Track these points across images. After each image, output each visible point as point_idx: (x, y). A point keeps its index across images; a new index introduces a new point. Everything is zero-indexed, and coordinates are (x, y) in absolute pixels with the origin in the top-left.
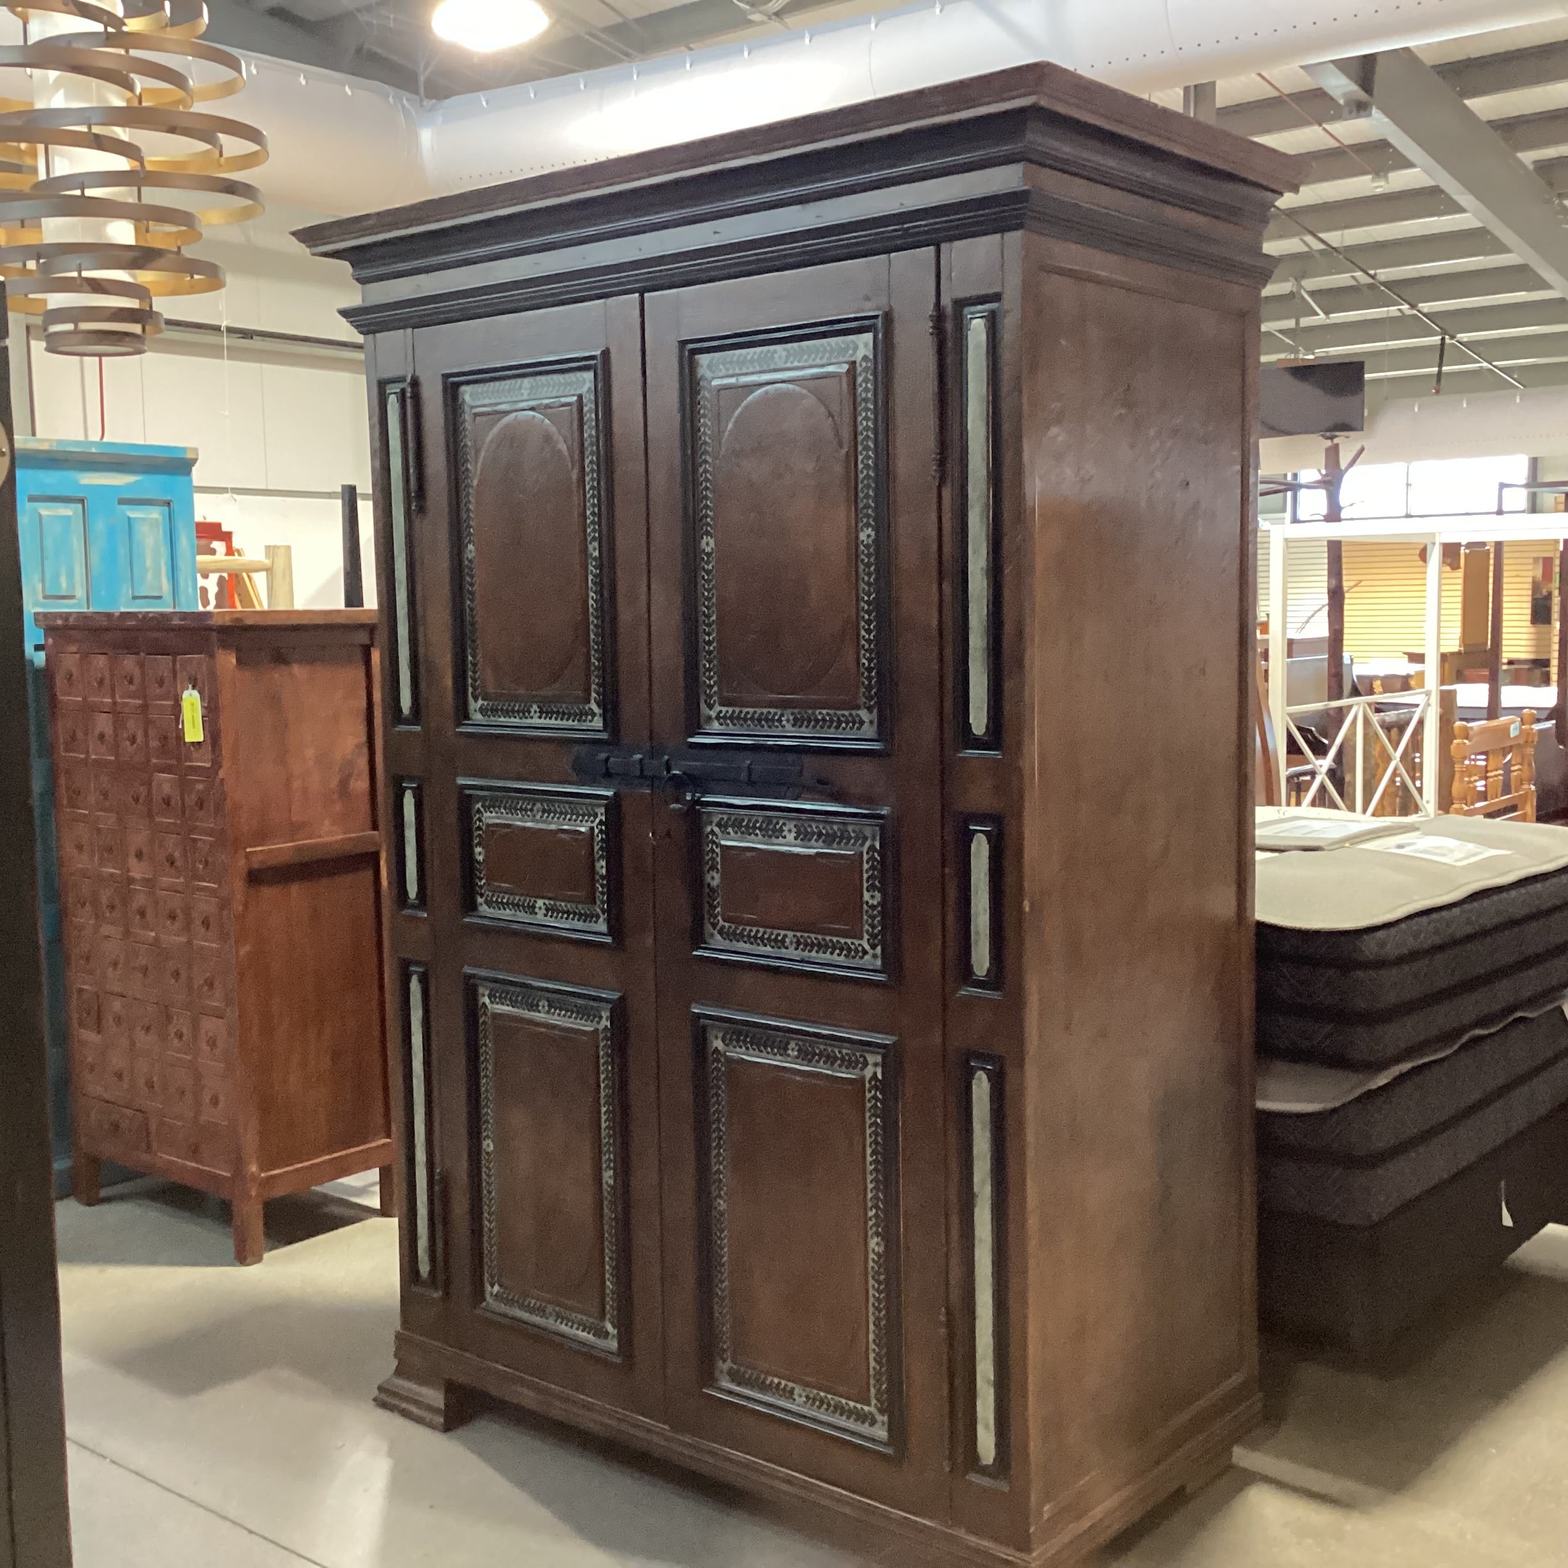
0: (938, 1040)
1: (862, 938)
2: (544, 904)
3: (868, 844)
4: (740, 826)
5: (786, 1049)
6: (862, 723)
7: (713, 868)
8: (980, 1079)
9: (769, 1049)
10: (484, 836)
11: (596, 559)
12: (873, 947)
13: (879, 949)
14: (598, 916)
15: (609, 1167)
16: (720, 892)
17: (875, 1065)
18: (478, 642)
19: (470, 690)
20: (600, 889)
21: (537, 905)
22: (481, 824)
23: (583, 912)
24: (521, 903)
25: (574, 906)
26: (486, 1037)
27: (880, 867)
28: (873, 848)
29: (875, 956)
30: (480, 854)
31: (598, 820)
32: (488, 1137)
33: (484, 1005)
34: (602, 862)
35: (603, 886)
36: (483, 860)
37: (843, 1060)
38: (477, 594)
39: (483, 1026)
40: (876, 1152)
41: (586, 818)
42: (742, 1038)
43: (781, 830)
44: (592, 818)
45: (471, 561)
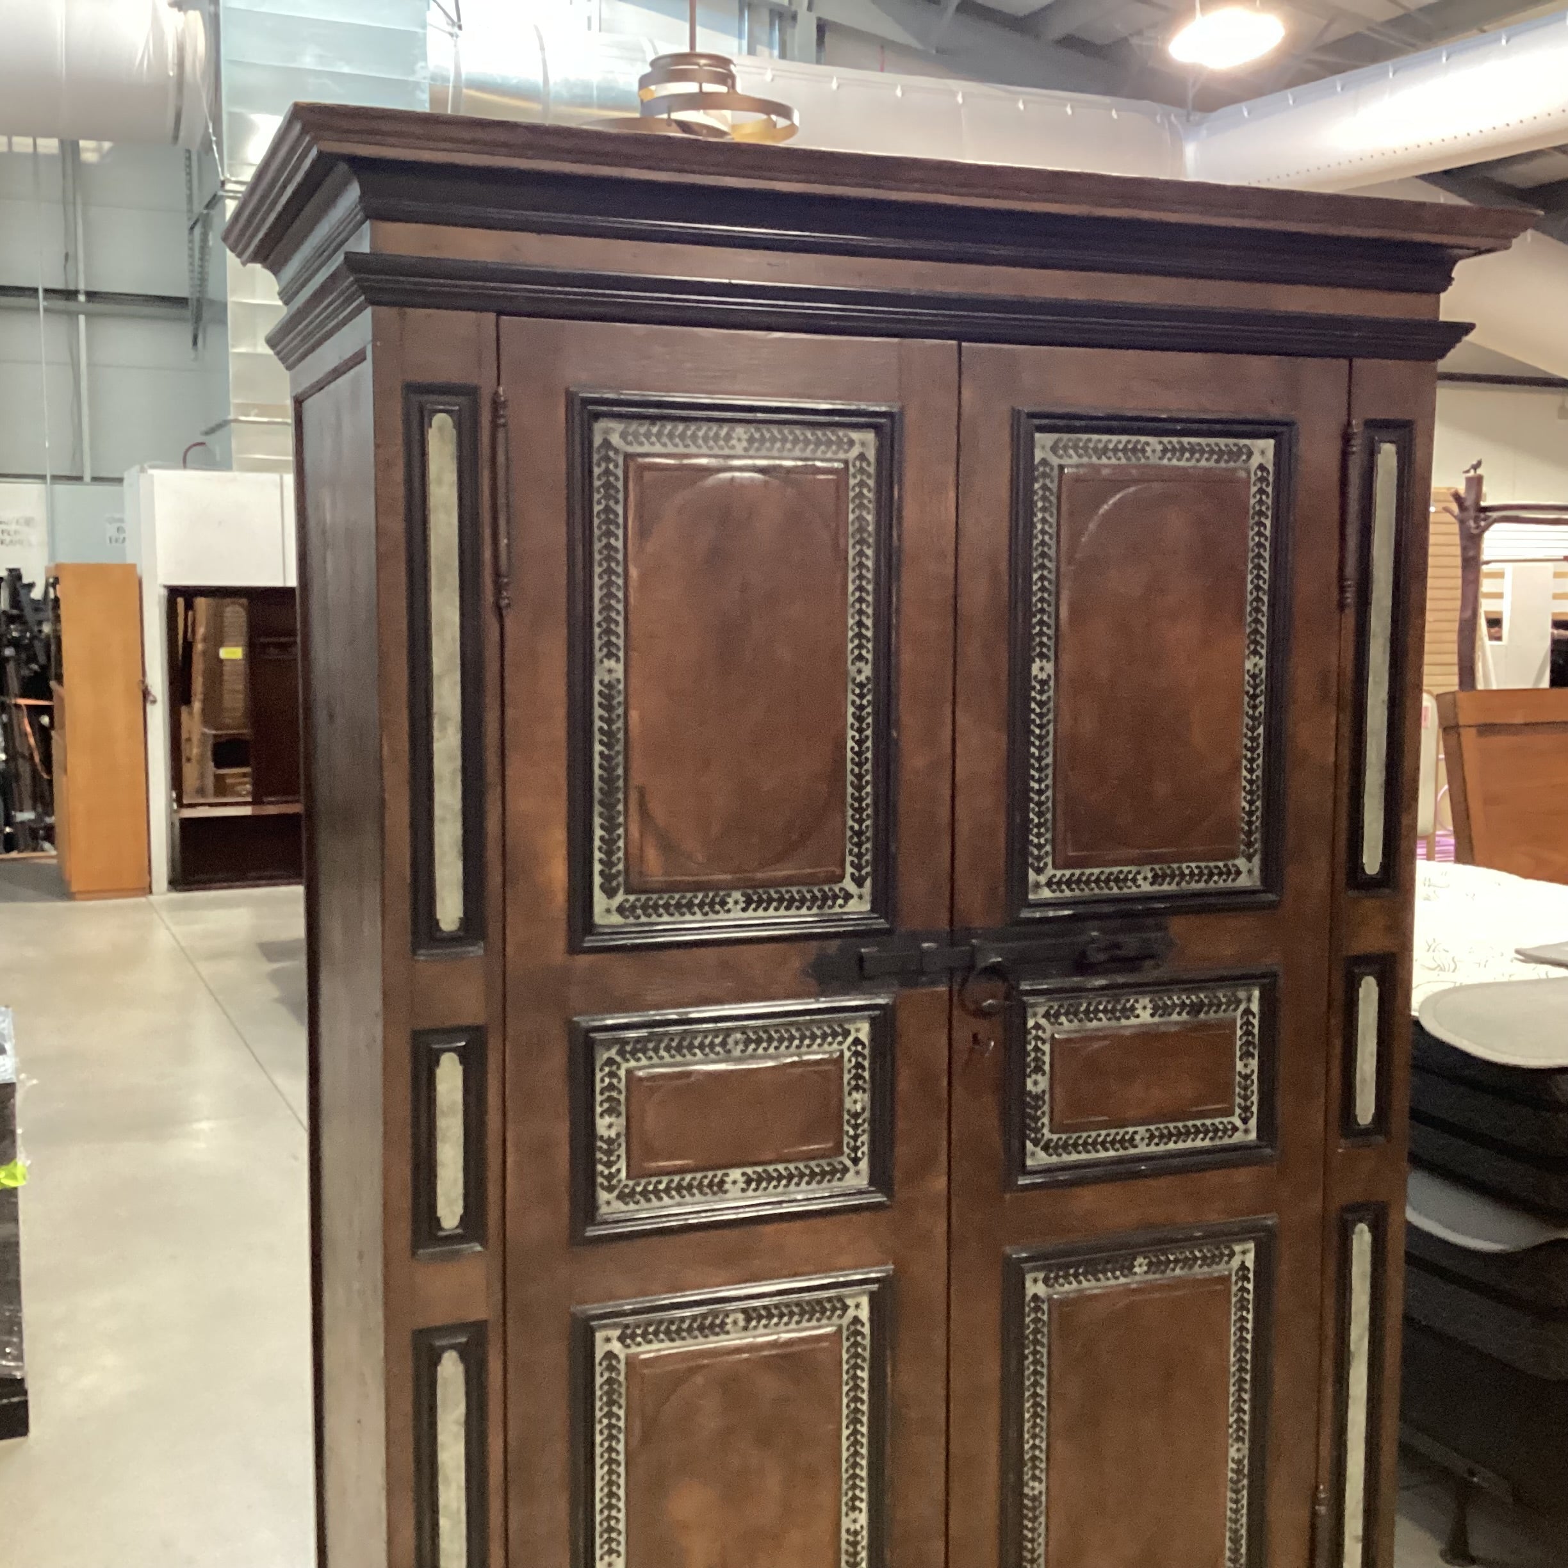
0: (1320, 1203)
1: (1232, 1114)
2: (744, 1174)
3: (1242, 1007)
4: (1076, 1013)
5: (1131, 1267)
6: (1238, 873)
7: (1039, 1069)
8: (1362, 1231)
9: (1109, 1274)
10: (622, 1098)
11: (861, 685)
12: (1245, 1121)
13: (1253, 1122)
14: (845, 1170)
15: (854, 1508)
16: (1047, 1097)
17: (1244, 1253)
18: (620, 807)
19: (597, 880)
20: (852, 1132)
21: (729, 1180)
22: (615, 1081)
23: (817, 1170)
24: (695, 1183)
25: (801, 1166)
26: (611, 1403)
27: (1256, 1031)
28: (1248, 1012)
29: (1246, 1131)
30: (610, 1126)
31: (850, 1039)
32: (610, 1552)
33: (610, 1355)
34: (856, 1095)
35: (856, 1127)
36: (618, 1135)
37: (1204, 1258)
38: (621, 735)
39: (606, 1388)
40: (1241, 1349)
41: (830, 1039)
42: (1072, 1271)
43: (1133, 1008)
44: (840, 1039)
45: (610, 686)
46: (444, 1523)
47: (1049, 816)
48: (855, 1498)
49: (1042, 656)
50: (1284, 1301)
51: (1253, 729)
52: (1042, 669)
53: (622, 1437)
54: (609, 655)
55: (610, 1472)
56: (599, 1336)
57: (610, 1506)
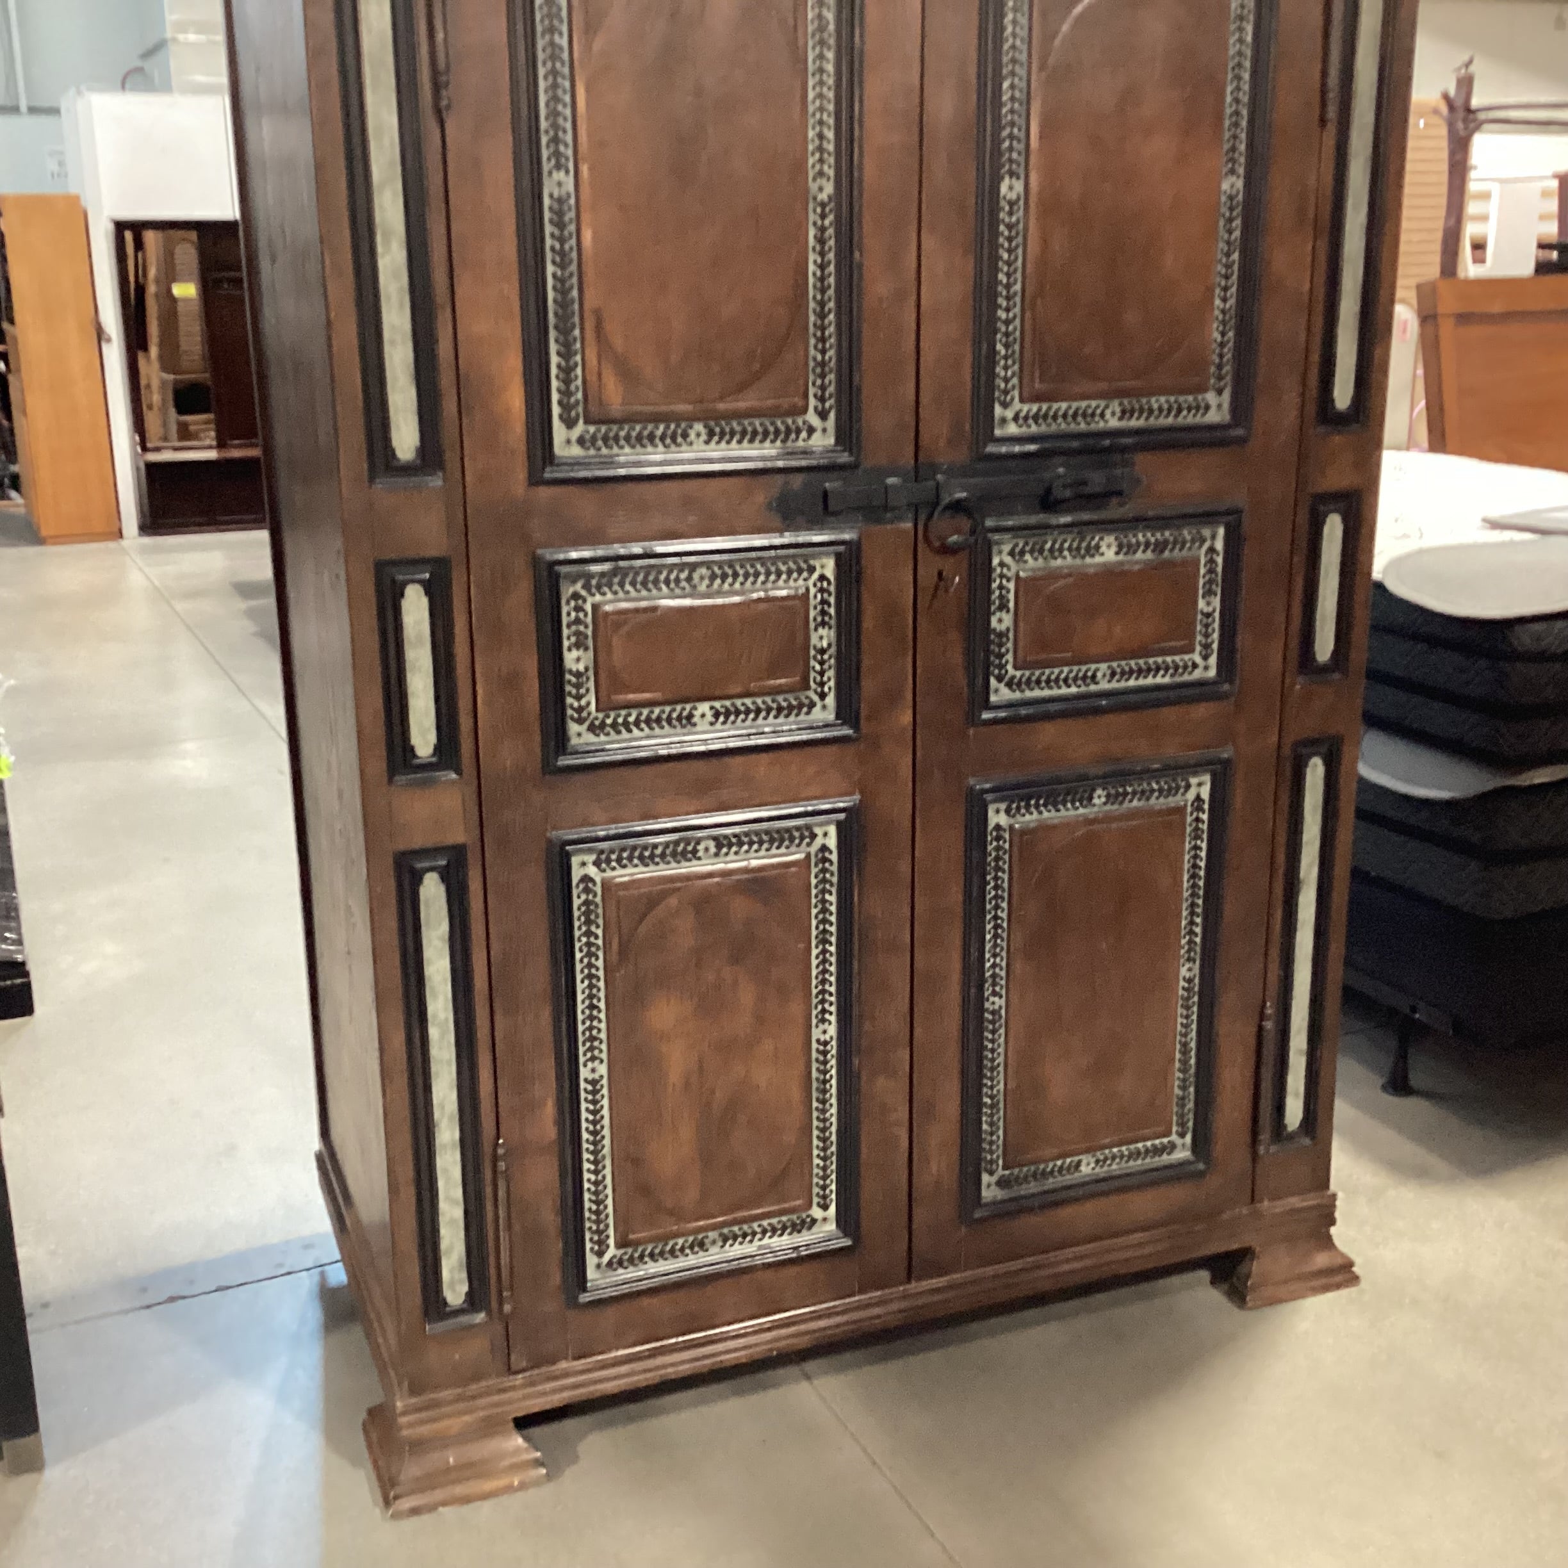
0: (1275, 738)
1: (1193, 652)
2: (712, 708)
3: (1207, 545)
4: (1041, 551)
5: (1091, 798)
6: (1207, 408)
7: (1003, 607)
8: (1316, 765)
9: (1069, 805)
10: (589, 632)
11: (823, 205)
12: (1205, 658)
13: (1213, 660)
14: (812, 705)
15: (823, 1021)
16: (1011, 635)
17: (1200, 785)
18: (577, 332)
19: (556, 410)
20: (818, 667)
21: (697, 713)
22: (581, 615)
23: (784, 704)
24: (664, 716)
25: (768, 699)
26: (588, 922)
27: (1219, 569)
28: (1212, 550)
29: (1206, 668)
30: (578, 660)
31: (815, 576)
32: (593, 1059)
33: (586, 879)
34: (823, 631)
35: (822, 663)
36: (587, 669)
37: (1161, 790)
38: (574, 255)
39: (583, 909)
40: (1194, 876)
41: (795, 575)
42: (1033, 802)
43: (1098, 547)
44: (805, 574)
45: (560, 201)
46: (433, 1032)
47: (1017, 347)
48: (824, 1011)
49: (1012, 174)
50: (1236, 832)
51: (1228, 255)
52: (1011, 188)
53: (601, 954)
54: (558, 167)
55: (591, 986)
56: (575, 861)
57: (591, 1018)
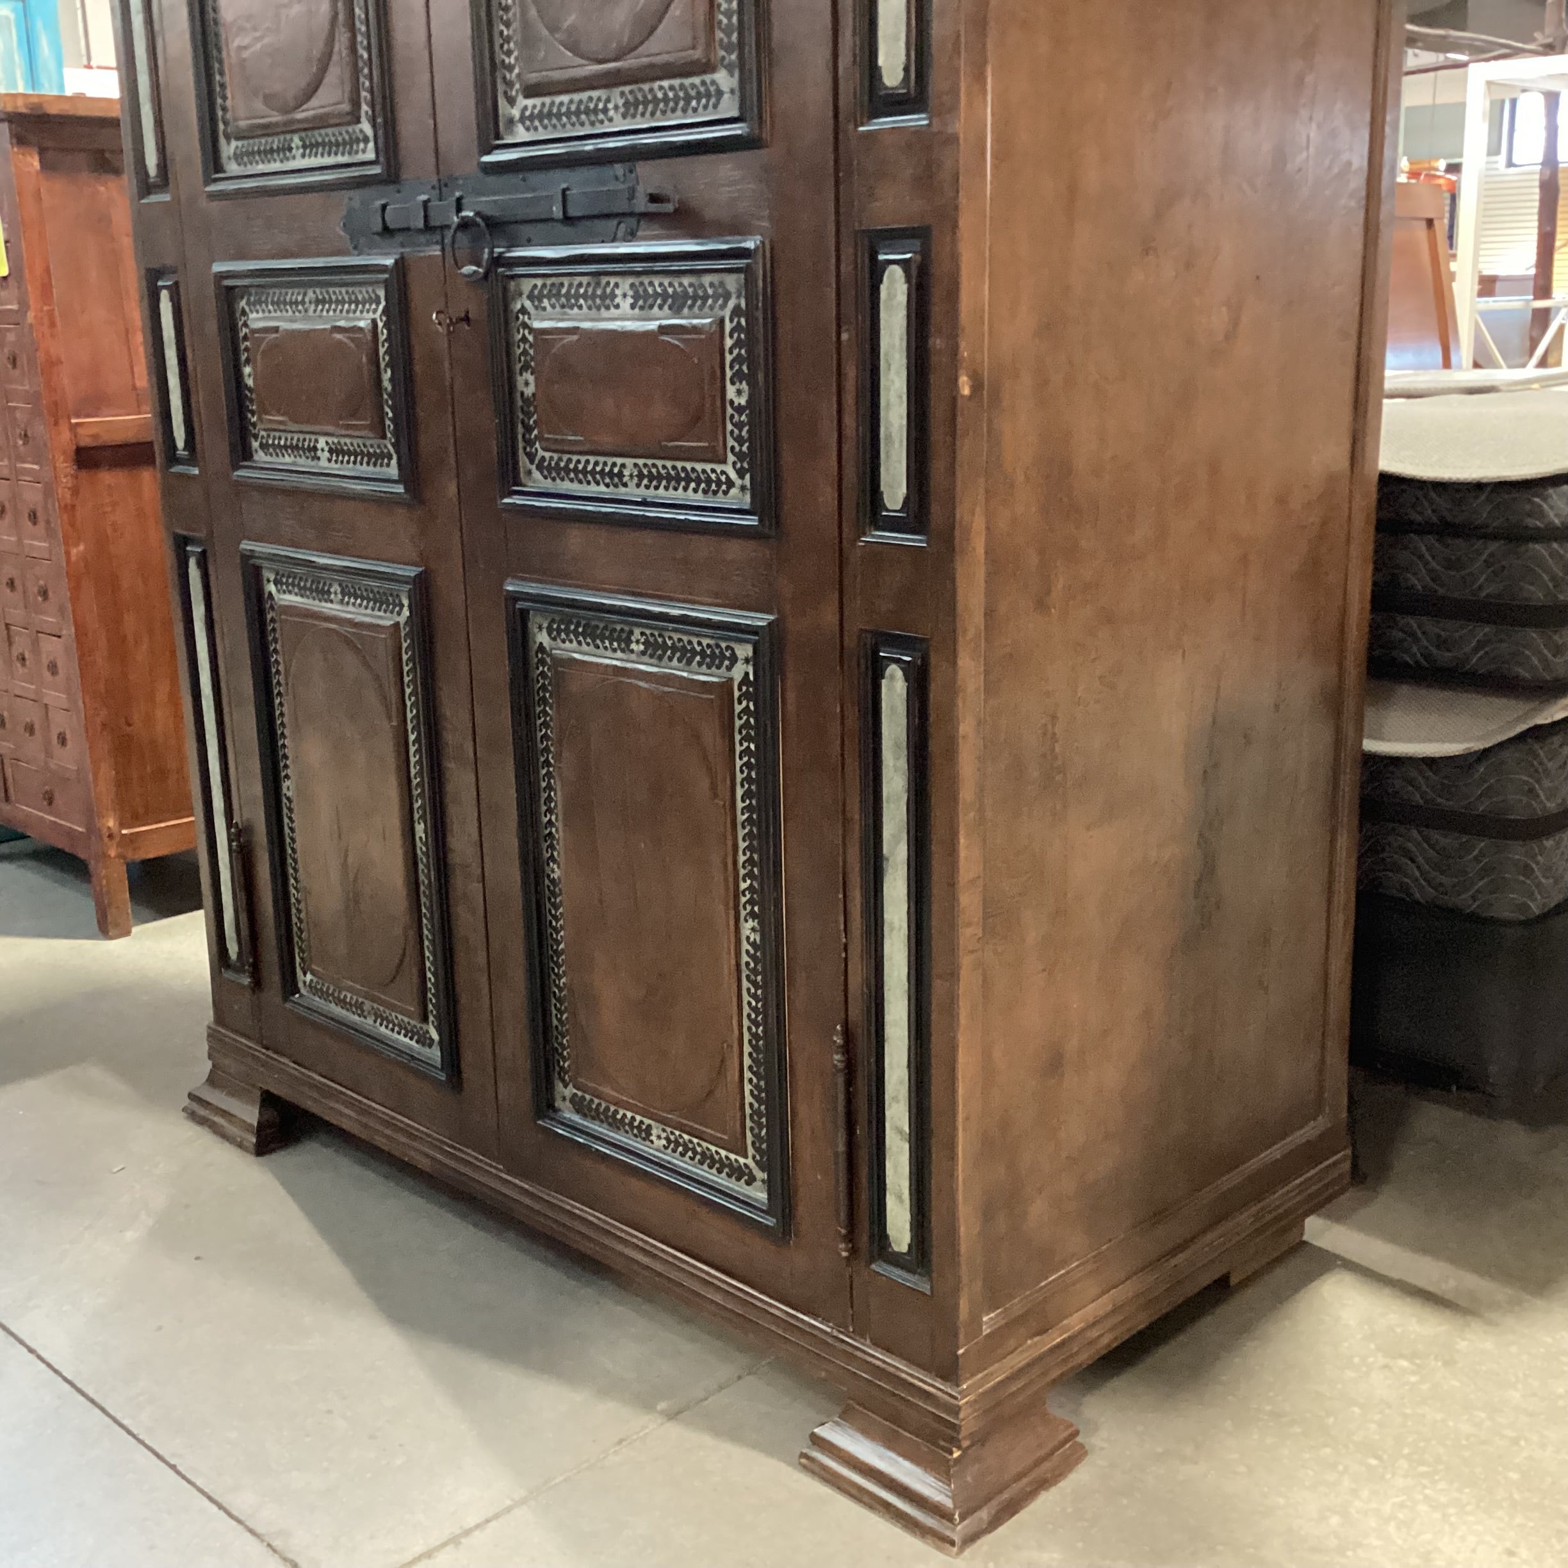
0: (830, 617)
1: (724, 462)
2: (327, 443)
3: (731, 304)
4: (559, 295)
5: (628, 641)
6: (719, 94)
7: (525, 367)
8: (892, 677)
9: (607, 643)
12: (742, 474)
13: (747, 478)
14: (389, 455)
15: (423, 818)
16: (538, 403)
17: (745, 661)
19: (221, 126)
20: (390, 414)
21: (319, 446)
22: (247, 331)
23: (371, 450)
24: (300, 445)
28: (737, 311)
29: (742, 489)
30: (250, 376)
31: (380, 308)
32: (288, 777)
33: (271, 596)
36: (254, 386)
37: (702, 655)
39: (272, 625)
41: (366, 305)
42: (573, 627)
43: (613, 296)
44: (373, 306)
56: (264, 576)
